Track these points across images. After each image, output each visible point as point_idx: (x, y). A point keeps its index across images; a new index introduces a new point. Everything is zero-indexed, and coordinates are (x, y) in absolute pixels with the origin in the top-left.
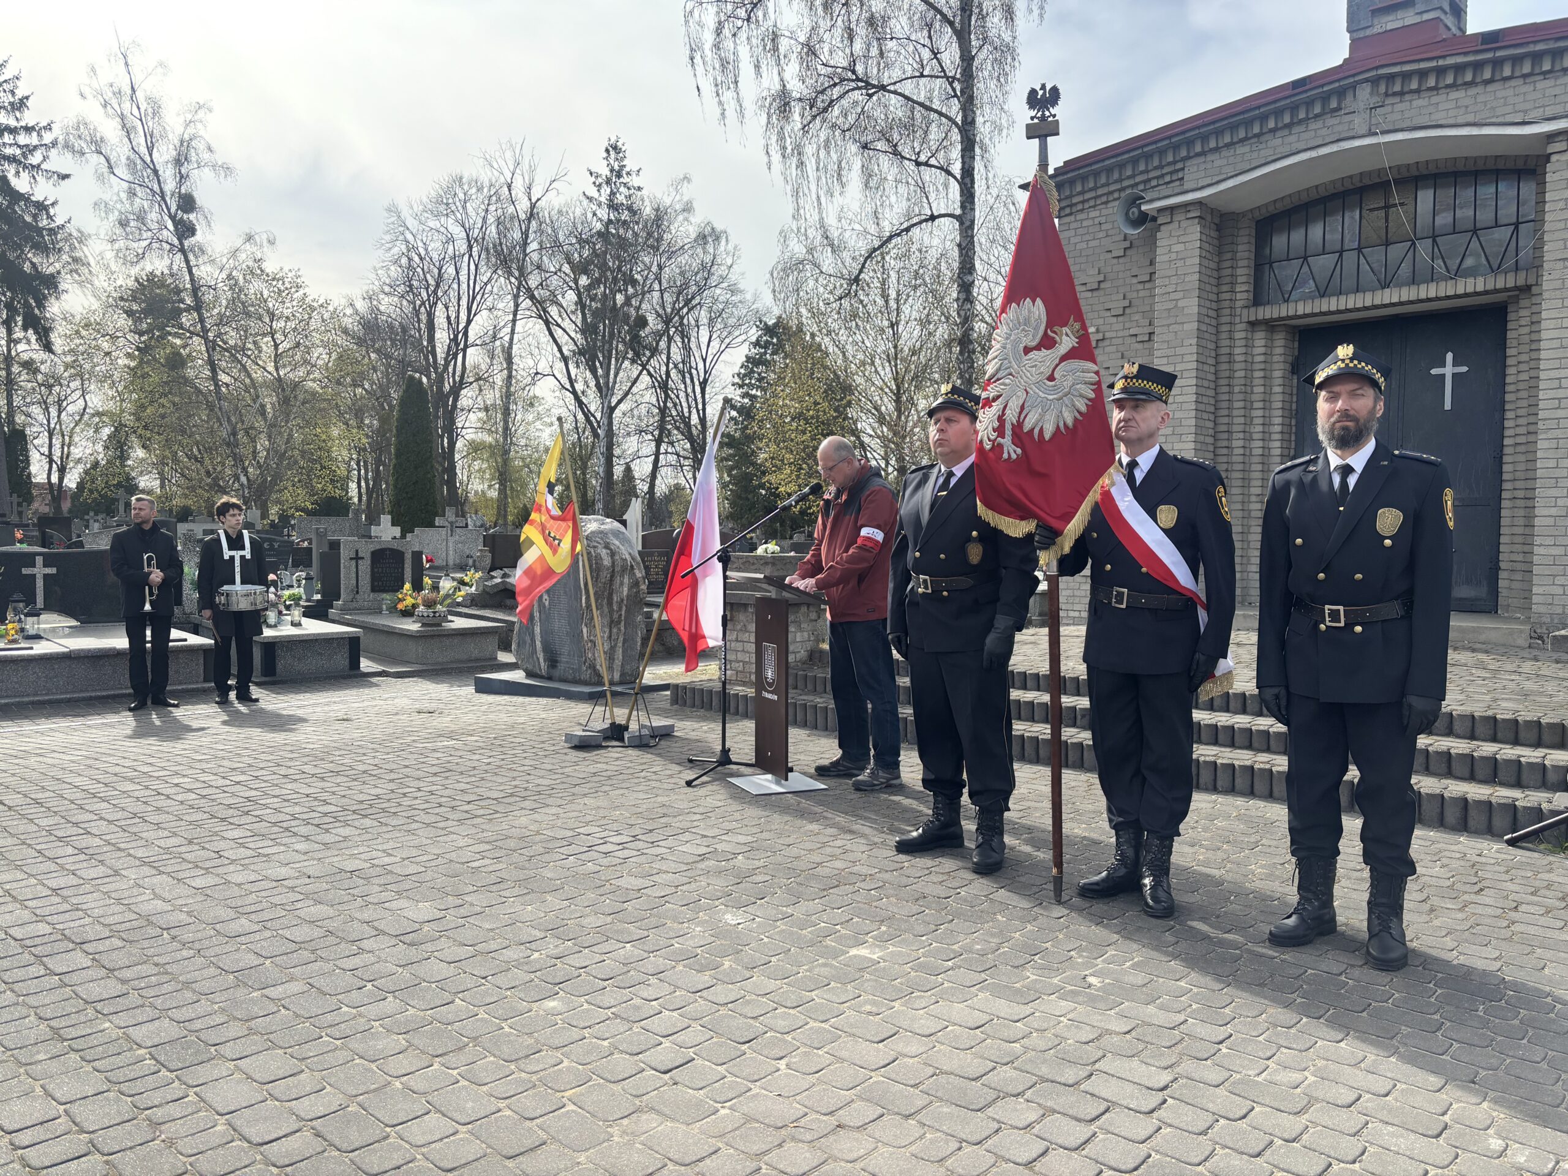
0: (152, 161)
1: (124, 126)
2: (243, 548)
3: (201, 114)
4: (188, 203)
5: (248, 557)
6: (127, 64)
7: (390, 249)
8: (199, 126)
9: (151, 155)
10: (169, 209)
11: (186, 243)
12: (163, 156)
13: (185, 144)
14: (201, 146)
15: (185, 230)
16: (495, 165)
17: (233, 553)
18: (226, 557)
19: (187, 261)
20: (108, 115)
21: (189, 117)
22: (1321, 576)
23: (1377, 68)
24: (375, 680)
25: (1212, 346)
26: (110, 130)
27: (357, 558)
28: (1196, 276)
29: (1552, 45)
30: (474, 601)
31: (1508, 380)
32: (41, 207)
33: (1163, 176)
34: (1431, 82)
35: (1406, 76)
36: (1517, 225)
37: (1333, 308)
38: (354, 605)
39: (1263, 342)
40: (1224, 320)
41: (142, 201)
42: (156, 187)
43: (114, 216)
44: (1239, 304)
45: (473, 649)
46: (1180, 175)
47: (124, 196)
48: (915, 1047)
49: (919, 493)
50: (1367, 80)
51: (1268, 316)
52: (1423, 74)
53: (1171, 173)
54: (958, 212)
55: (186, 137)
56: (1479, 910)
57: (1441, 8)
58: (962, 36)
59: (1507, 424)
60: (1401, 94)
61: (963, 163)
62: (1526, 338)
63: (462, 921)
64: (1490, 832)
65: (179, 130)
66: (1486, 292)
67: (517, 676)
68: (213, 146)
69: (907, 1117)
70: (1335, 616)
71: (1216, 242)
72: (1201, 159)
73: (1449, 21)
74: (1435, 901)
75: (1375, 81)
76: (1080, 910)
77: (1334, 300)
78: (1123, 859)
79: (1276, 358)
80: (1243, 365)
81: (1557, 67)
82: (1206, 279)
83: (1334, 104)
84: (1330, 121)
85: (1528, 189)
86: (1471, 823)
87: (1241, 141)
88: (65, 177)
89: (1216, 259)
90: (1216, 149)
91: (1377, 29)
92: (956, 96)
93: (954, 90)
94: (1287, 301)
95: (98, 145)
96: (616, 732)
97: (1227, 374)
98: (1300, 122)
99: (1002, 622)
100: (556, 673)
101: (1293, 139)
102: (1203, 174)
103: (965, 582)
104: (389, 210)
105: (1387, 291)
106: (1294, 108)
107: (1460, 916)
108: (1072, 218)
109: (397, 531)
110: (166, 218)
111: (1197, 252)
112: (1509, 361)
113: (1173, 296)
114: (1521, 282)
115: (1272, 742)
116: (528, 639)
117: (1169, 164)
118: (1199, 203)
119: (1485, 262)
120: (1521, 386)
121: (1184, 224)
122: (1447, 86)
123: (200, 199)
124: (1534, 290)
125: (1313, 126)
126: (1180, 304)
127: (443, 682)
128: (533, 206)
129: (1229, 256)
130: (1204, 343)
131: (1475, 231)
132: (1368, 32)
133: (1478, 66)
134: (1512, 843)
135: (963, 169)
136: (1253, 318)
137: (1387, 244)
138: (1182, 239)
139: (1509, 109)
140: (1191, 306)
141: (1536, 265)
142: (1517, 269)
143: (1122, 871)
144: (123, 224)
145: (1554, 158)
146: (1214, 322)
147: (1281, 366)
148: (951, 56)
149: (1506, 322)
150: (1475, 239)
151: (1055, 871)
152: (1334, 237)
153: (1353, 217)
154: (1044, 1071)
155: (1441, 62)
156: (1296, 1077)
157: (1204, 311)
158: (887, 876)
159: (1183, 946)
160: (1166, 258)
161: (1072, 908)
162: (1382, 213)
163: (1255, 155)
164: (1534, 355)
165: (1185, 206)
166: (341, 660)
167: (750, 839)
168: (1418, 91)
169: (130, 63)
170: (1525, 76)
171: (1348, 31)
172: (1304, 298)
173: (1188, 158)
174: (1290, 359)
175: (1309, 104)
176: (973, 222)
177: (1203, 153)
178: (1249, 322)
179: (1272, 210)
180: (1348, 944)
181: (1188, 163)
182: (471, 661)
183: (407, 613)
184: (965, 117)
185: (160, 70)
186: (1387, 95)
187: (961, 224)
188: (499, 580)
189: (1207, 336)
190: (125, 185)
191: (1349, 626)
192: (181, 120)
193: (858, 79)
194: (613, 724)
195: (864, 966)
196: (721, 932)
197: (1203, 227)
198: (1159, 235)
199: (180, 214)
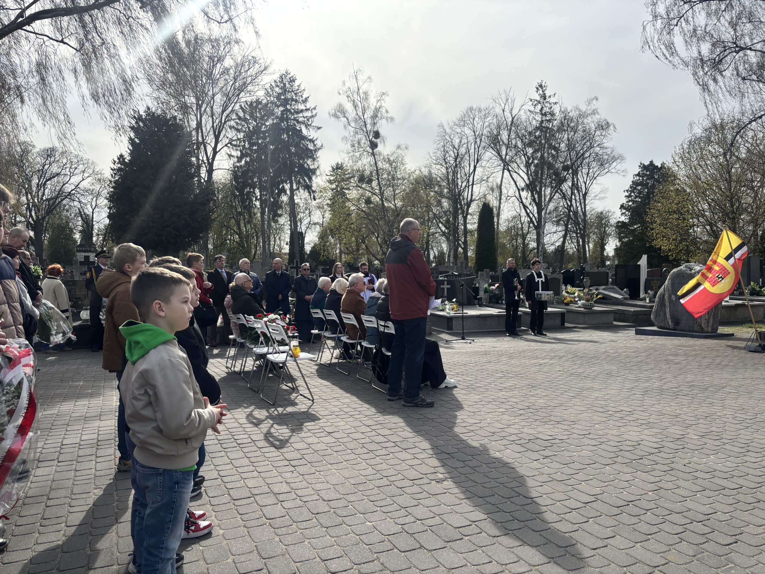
0: (364, 118)
1: (354, 104)
2: (542, 277)
3: (383, 97)
4: (377, 135)
5: (544, 281)
6: (357, 79)
8: (382, 102)
9: (363, 116)
10: (369, 138)
11: (375, 150)
12: (368, 115)
13: (377, 110)
14: (383, 110)
15: (374, 146)
16: (497, 101)
17: (538, 279)
18: (536, 281)
20: (349, 101)
21: (379, 98)
26: (349, 107)
32: (312, 141)
41: (360, 135)
42: (365, 130)
43: (349, 143)
47: (352, 134)
55: (378, 107)
65: (375, 104)
67: (655, 328)
68: (388, 110)
88: (319, 128)
95: (344, 114)
100: (678, 327)
104: (439, 126)
110: (368, 142)
116: (662, 314)
123: (382, 132)
128: (513, 119)
144: (353, 146)
185: (368, 80)
190: (353, 129)
192: (375, 100)
193: (737, 46)
199: (373, 139)
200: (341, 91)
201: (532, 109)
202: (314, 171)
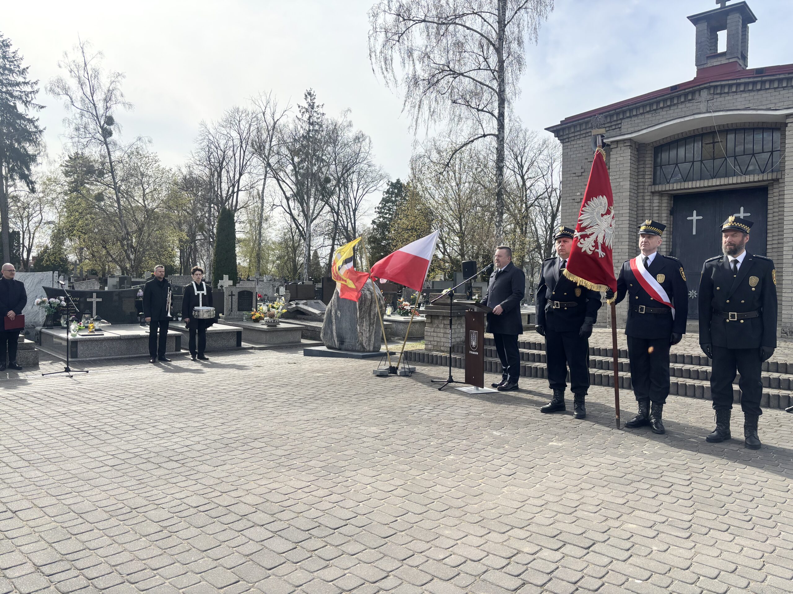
0: (93, 100)
1: (80, 82)
2: (203, 290)
3: (119, 78)
4: (110, 121)
5: (205, 294)
6: (83, 52)
7: (201, 143)
8: (117, 83)
9: (92, 97)
10: (100, 123)
11: (109, 139)
12: (99, 97)
13: (110, 92)
14: (118, 93)
15: (107, 133)
16: (257, 104)
17: (199, 292)
18: (196, 294)
19: (108, 149)
20: (72, 76)
21: (113, 79)
22: (728, 301)
23: (710, 82)
24: (250, 351)
25: (635, 202)
26: (73, 84)
27: (232, 295)
28: (629, 172)
29: (787, 76)
30: (283, 316)
31: (769, 220)
32: (31, 121)
33: (611, 126)
34: (734, 89)
35: (723, 86)
36: (772, 152)
37: (690, 187)
38: (230, 317)
39: (657, 201)
40: (640, 191)
41: (87, 119)
42: (95, 113)
43: (73, 126)
44: (647, 184)
45: (290, 337)
46: (620, 126)
47: (78, 116)
48: (593, 469)
49: (552, 268)
50: (705, 88)
51: (660, 190)
52: (730, 86)
53: (615, 125)
54: (497, 133)
55: (111, 88)
56: (782, 432)
57: (738, 57)
58: (499, 51)
59: (768, 239)
60: (721, 94)
61: (499, 110)
62: (777, 202)
63: (394, 433)
64: (779, 407)
65: (108, 85)
66: (759, 181)
67: (324, 348)
68: (124, 94)
69: (604, 487)
70: (733, 316)
71: (637, 156)
72: (629, 119)
73: (741, 62)
74: (764, 429)
75: (708, 88)
76: (629, 432)
77: (690, 183)
78: (642, 413)
79: (663, 208)
80: (649, 211)
81: (789, 85)
82: (633, 173)
83: (690, 98)
84: (688, 105)
85: (777, 135)
86: (771, 404)
87: (648, 112)
88: (42, 107)
89: (637, 164)
90: (636, 115)
91: (709, 65)
92: (496, 79)
93: (494, 76)
94: (668, 183)
95: (66, 91)
96: (393, 370)
97: (642, 215)
98: (674, 105)
99: (588, 319)
100: (343, 347)
101: (672, 112)
102: (630, 126)
103: (575, 304)
104: (201, 124)
105: (714, 180)
106: (672, 99)
107: (775, 434)
108: (569, 143)
109: (231, 283)
110: (99, 128)
111: (629, 161)
112: (769, 211)
113: (618, 180)
114: (774, 177)
115: (684, 374)
116: (329, 332)
117: (615, 121)
118: (630, 139)
119: (758, 168)
120: (775, 222)
121: (623, 148)
122: (741, 91)
123: (116, 119)
124: (781, 181)
125: (680, 106)
126: (621, 184)
127: (281, 352)
128: (275, 123)
129: (642, 162)
130: (632, 201)
131: (753, 154)
132: (705, 66)
133: (754, 83)
134: (788, 411)
135: (499, 113)
136: (653, 190)
137: (714, 159)
138: (622, 155)
139: (768, 102)
140: (627, 185)
141: (781, 169)
142: (772, 171)
143: (642, 418)
144: (77, 129)
145: (789, 125)
146: (636, 192)
147: (666, 212)
148: (493, 61)
149: (767, 194)
150: (753, 157)
151: (617, 417)
152: (689, 156)
153: (698, 145)
154: (644, 475)
155: (738, 81)
156: (734, 477)
157: (632, 187)
158: (547, 421)
159: (674, 443)
160: (615, 163)
161: (626, 431)
162: (712, 145)
163: (654, 118)
164: (781, 209)
165: (624, 141)
166: (233, 342)
167: (481, 409)
168: (728, 93)
169: (85, 51)
170: (775, 88)
171: (696, 65)
172: (677, 182)
173: (623, 119)
174: (669, 208)
175: (679, 97)
176: (503, 138)
177: (630, 117)
178: (651, 192)
179: (662, 143)
180: (737, 442)
181: (623, 121)
182: (289, 343)
183: (257, 320)
184: (500, 89)
185: (99, 55)
186: (714, 94)
187: (498, 138)
188: (294, 306)
189: (633, 198)
190: (79, 111)
191: (739, 320)
192: (109, 80)
193: (451, 70)
194: (391, 367)
195: (558, 448)
196: (495, 438)
197: (632, 150)
198: (611, 153)
199: (106, 125)
200: (62, 64)
201: (300, 116)
202: (33, 158)
